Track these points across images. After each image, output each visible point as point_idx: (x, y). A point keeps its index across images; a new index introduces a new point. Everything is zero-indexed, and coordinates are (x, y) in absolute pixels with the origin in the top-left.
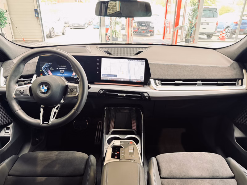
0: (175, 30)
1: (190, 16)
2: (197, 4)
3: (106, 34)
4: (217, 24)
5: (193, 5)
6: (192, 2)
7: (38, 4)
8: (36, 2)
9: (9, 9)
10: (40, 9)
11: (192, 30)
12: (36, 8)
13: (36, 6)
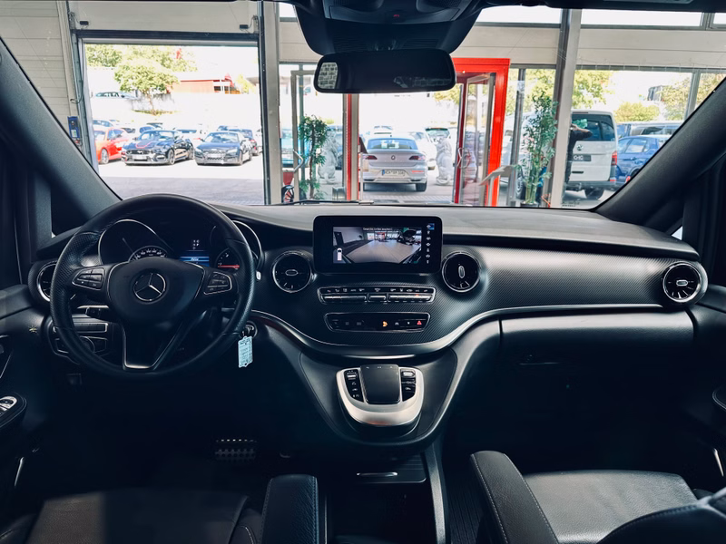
0: (490, 180)
1: (532, 139)
2: (551, 104)
3: (284, 190)
4: (614, 159)
5: (540, 107)
6: (536, 99)
7: (81, 101)
8: (74, 97)
10: (85, 117)
11: (540, 180)
12: (73, 115)
13: (73, 106)
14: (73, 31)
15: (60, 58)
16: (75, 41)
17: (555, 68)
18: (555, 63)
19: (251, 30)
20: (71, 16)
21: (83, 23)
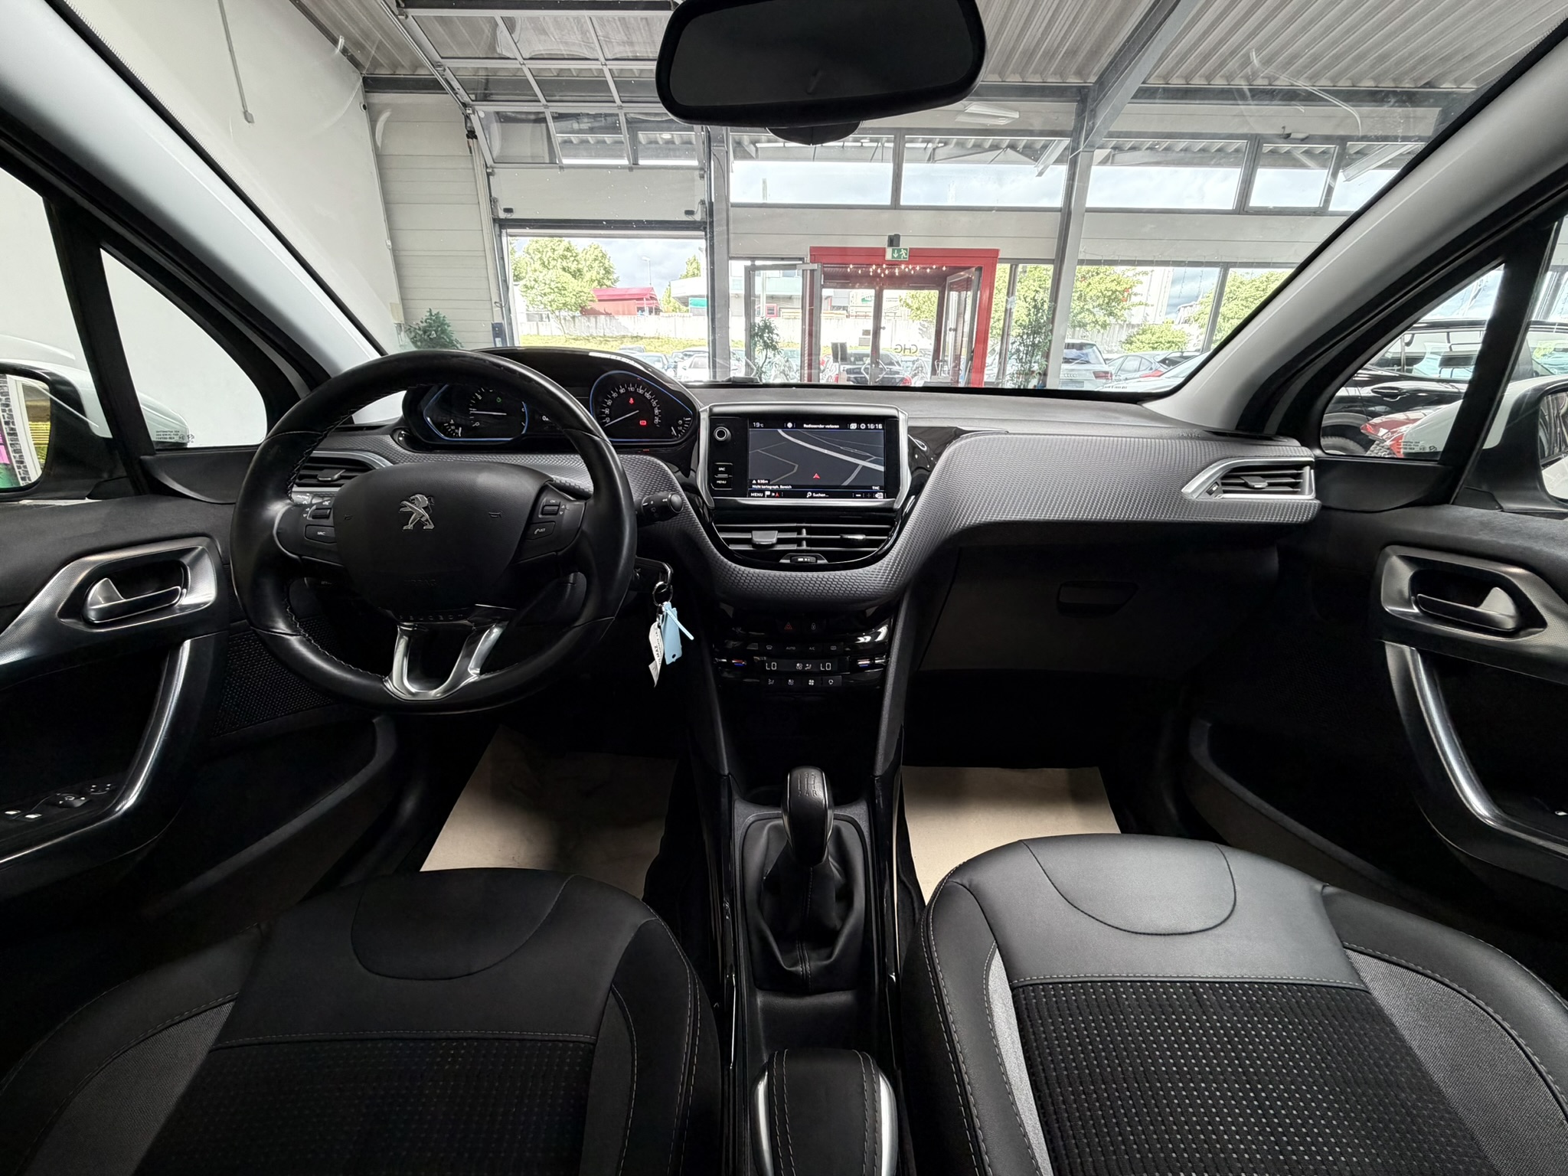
1: (1022, 348)
5: (1033, 310)
6: (1028, 300)
7: (505, 306)
8: (498, 300)
9: (405, 319)
10: (510, 324)
12: (496, 322)
13: (497, 310)
14: (494, 220)
15: (482, 254)
16: (498, 233)
17: (1053, 263)
18: (1053, 257)
19: (698, 217)
20: (493, 201)
21: (508, 210)
